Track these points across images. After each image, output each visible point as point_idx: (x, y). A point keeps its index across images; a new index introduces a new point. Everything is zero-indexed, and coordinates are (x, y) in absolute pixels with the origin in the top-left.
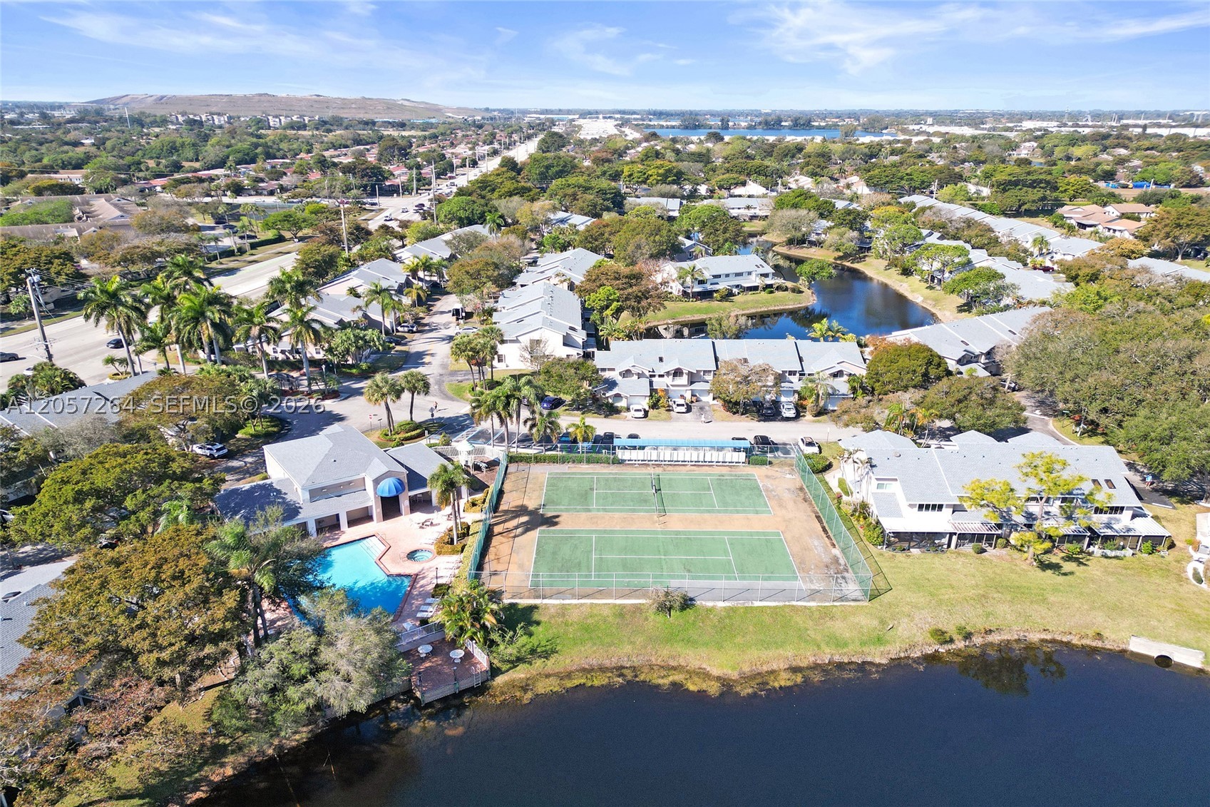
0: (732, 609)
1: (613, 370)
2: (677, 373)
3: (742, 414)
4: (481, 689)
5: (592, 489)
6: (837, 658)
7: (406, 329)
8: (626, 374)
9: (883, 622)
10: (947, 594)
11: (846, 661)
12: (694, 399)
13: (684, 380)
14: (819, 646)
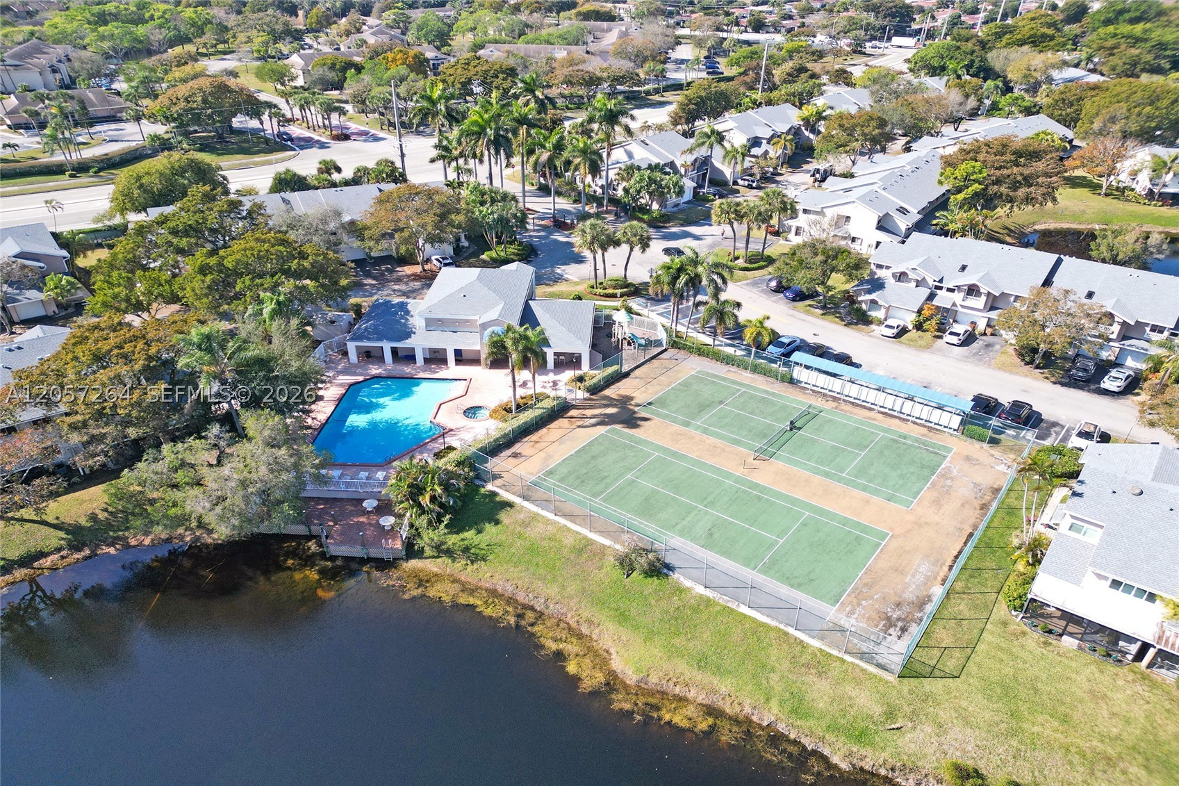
0: (708, 602)
1: (888, 268)
2: (972, 290)
3: (1037, 367)
4: (384, 565)
5: (721, 402)
6: (781, 727)
7: (746, 183)
8: (901, 277)
9: (890, 714)
10: (1043, 726)
11: (792, 736)
12: (989, 331)
13: (980, 302)
14: (768, 700)
